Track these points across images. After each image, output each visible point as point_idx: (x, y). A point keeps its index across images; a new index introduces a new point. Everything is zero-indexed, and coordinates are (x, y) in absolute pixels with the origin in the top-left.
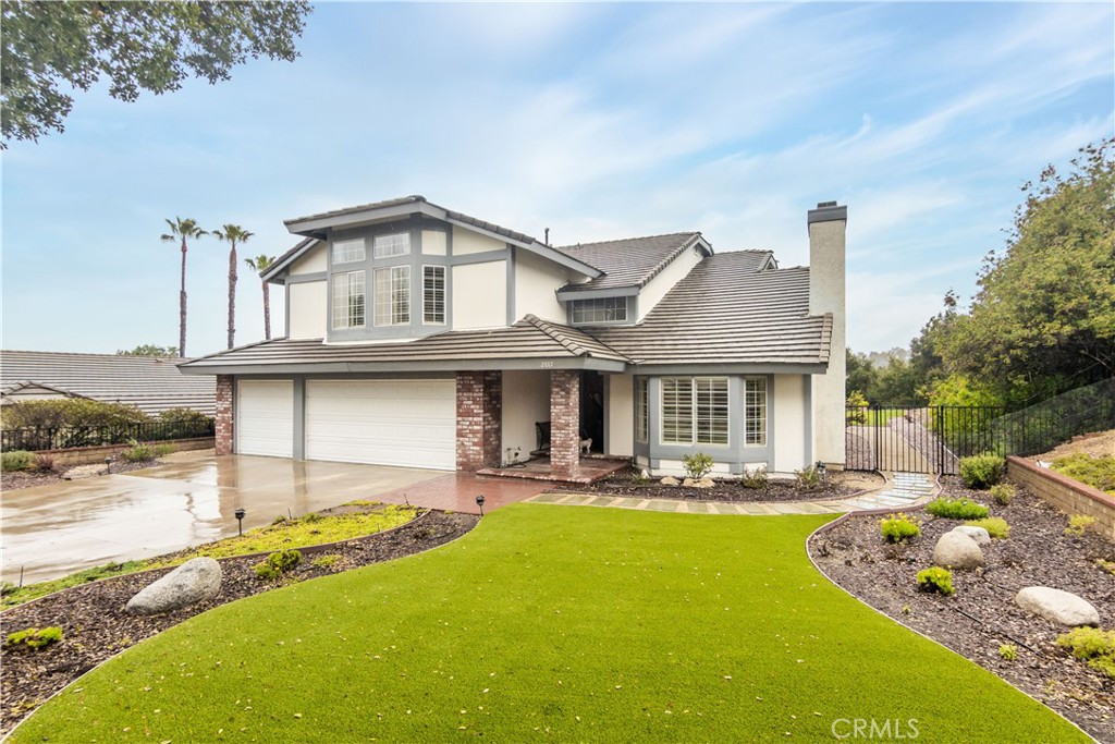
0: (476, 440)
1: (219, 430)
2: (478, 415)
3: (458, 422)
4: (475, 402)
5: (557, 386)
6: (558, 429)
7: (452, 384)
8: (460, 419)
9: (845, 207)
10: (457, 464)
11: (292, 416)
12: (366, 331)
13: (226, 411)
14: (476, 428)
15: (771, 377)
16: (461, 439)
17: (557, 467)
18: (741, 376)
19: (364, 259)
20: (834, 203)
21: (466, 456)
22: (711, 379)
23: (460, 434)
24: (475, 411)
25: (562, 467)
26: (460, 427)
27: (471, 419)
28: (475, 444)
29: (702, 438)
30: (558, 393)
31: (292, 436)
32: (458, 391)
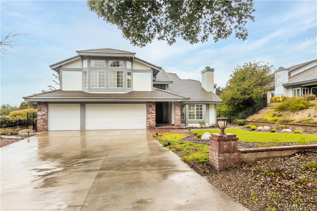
0: (153, 120)
1: (40, 123)
2: (154, 113)
3: (147, 116)
4: (153, 110)
5: (177, 106)
6: (177, 116)
7: (145, 105)
8: (148, 114)
9: (214, 69)
10: (147, 127)
11: (80, 116)
12: (106, 89)
13: (43, 115)
14: (153, 117)
15: (209, 104)
16: (149, 120)
17: (177, 125)
18: (206, 104)
19: (105, 67)
20: (209, 67)
21: (150, 124)
22: (199, 105)
23: (148, 119)
24: (153, 112)
25: (179, 125)
26: (148, 117)
27: (152, 114)
28: (153, 121)
29: (197, 118)
30: (177, 107)
31: (80, 123)
32: (147, 107)
